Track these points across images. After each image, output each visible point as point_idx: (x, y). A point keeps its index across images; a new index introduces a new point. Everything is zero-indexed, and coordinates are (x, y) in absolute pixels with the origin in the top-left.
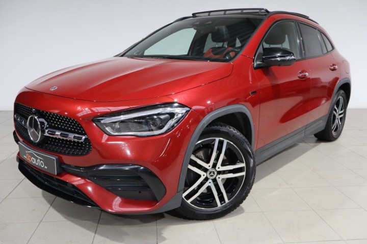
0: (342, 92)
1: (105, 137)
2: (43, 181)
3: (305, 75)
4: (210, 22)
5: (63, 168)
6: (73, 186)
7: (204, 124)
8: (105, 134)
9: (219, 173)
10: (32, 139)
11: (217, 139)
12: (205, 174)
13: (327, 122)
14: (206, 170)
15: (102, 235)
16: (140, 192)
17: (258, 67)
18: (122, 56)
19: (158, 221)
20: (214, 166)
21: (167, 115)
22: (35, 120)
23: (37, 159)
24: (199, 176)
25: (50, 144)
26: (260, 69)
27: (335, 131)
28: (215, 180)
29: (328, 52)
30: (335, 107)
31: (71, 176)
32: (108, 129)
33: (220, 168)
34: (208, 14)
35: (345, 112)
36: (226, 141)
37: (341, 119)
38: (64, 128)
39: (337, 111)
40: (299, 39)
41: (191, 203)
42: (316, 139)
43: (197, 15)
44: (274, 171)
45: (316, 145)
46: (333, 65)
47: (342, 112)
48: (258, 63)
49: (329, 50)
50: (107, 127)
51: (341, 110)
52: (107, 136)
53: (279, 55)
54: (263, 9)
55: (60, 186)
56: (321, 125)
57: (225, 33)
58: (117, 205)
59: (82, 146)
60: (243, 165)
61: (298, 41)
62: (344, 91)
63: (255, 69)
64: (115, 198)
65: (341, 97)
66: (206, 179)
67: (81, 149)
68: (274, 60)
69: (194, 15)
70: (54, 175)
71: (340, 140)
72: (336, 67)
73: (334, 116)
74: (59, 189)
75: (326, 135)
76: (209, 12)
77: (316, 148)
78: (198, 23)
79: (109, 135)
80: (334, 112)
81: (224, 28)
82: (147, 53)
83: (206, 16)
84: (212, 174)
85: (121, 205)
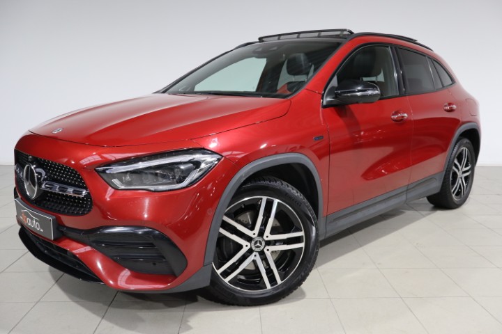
0: (466, 141)
1: (110, 191)
2: (42, 249)
3: (403, 117)
4: (275, 48)
5: (62, 232)
6: (74, 256)
7: (241, 177)
8: (110, 188)
9: (268, 243)
10: (28, 193)
11: (265, 199)
12: (249, 244)
13: (443, 183)
14: (249, 239)
15: (110, 320)
16: (154, 264)
17: (329, 105)
18: (164, 92)
19: (187, 306)
20: (261, 233)
21: (191, 165)
22: (32, 170)
23: (32, 219)
24: (241, 247)
25: (49, 200)
26: (332, 108)
27: (457, 195)
28: (262, 253)
29: (443, 86)
30: (456, 162)
31: (70, 241)
32: (116, 181)
33: (268, 236)
34: (277, 38)
35: (472, 169)
36: (276, 201)
37: (466, 178)
38: (64, 180)
39: (460, 167)
40: (398, 72)
41: (229, 282)
42: (432, 205)
43: (264, 39)
44: (361, 246)
45: (429, 214)
46: (450, 104)
47: (467, 168)
48: (329, 99)
49: (445, 85)
50: (114, 178)
51: (466, 166)
52: (113, 190)
53: (359, 88)
54: (345, 30)
55: (61, 255)
56: (435, 187)
57: (303, 63)
58: (123, 279)
59: (83, 203)
60: (301, 234)
61: (395, 75)
62: (470, 140)
63: (324, 107)
64: (122, 270)
65: (464, 148)
66: (250, 251)
67: (82, 207)
68: (352, 96)
69: (261, 39)
70: (51, 240)
71: (465, 207)
72: (454, 107)
73: (455, 175)
74: (59, 259)
75: (443, 200)
76: (280, 35)
77: (428, 217)
78: (260, 50)
79: (116, 189)
80: (454, 168)
81: (302, 57)
82: (198, 88)
83: (275, 40)
84: (258, 244)
85: (128, 281)
